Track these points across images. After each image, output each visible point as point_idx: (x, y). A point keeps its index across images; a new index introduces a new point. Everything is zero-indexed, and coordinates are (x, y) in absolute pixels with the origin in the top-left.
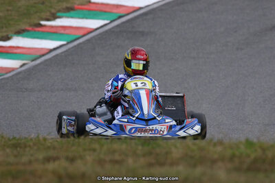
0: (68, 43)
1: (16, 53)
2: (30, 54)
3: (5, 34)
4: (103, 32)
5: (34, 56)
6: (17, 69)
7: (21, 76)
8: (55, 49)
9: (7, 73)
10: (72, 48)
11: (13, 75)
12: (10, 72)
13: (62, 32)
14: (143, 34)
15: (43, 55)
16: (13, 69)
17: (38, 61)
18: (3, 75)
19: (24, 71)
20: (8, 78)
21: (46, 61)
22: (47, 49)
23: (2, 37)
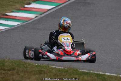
0: (56, 7)
1: (33, 11)
2: (39, 11)
3: (28, 2)
4: (71, 2)
5: (41, 13)
6: (34, 18)
7: (35, 22)
8: (50, 10)
9: (29, 20)
10: (58, 9)
11: (32, 22)
12: (31, 20)
13: (53, 1)
14: (89, 4)
15: (45, 12)
16: (32, 19)
17: (43, 15)
18: (27, 21)
19: (37, 19)
20: (29, 23)
21: (46, 15)
22: (47, 10)
23: (27, 3)
